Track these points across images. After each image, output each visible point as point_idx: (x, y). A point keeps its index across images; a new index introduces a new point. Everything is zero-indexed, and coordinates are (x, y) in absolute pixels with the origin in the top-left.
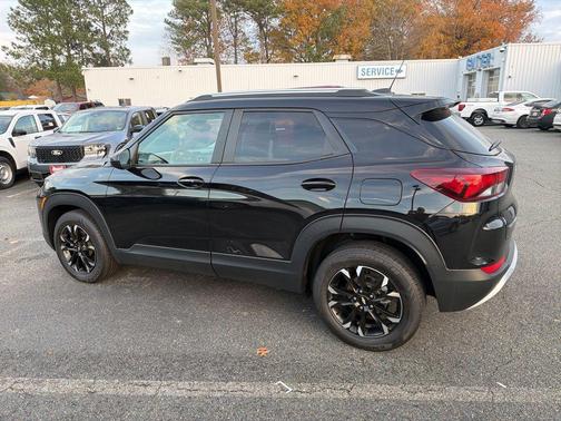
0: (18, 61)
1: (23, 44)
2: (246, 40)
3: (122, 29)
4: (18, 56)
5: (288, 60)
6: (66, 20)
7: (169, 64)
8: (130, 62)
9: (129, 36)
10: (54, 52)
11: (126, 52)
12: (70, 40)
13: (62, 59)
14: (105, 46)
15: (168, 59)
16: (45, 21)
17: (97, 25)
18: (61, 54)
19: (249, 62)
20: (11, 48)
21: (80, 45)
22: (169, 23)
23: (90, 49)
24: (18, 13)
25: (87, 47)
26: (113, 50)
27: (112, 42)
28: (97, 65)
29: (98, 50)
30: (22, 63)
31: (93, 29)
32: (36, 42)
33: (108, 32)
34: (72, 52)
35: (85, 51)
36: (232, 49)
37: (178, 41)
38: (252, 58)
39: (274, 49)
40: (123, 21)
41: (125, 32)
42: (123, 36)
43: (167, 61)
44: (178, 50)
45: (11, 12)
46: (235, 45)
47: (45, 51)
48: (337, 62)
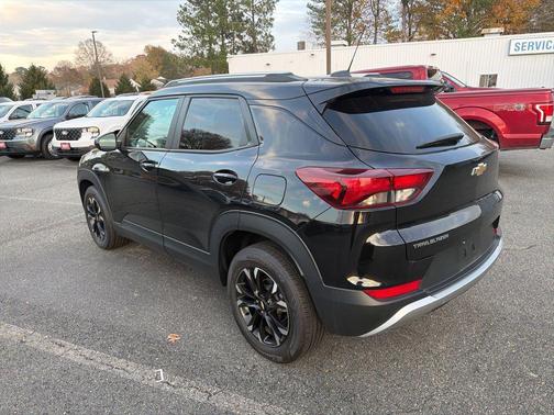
0: (183, 52)
1: (188, 37)
2: (388, 19)
3: (268, 16)
4: (183, 47)
5: (432, 38)
6: (223, 13)
7: (303, 48)
8: (273, 48)
9: (274, 23)
10: (212, 41)
11: (270, 39)
12: (224, 31)
13: (217, 48)
14: (253, 34)
15: (303, 43)
16: (206, 14)
17: (247, 15)
18: (216, 43)
19: (389, 41)
20: (178, 41)
21: (232, 35)
22: (311, 8)
23: (241, 37)
24: (185, 9)
25: (239, 36)
26: (259, 37)
27: (259, 30)
28: (246, 52)
29: (247, 38)
30: (186, 52)
31: (244, 19)
32: (198, 34)
33: (256, 20)
34: (226, 41)
35: (236, 39)
36: (373, 29)
37: (319, 25)
38: (393, 37)
39: (418, 25)
40: (270, 9)
41: (272, 19)
42: (269, 23)
43: (302, 46)
44: (317, 33)
45: (180, 9)
46: (376, 25)
47: (204, 42)
48: (486, 37)
